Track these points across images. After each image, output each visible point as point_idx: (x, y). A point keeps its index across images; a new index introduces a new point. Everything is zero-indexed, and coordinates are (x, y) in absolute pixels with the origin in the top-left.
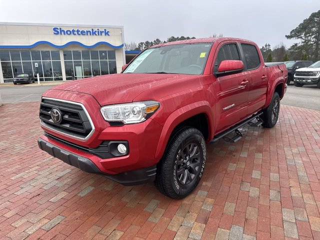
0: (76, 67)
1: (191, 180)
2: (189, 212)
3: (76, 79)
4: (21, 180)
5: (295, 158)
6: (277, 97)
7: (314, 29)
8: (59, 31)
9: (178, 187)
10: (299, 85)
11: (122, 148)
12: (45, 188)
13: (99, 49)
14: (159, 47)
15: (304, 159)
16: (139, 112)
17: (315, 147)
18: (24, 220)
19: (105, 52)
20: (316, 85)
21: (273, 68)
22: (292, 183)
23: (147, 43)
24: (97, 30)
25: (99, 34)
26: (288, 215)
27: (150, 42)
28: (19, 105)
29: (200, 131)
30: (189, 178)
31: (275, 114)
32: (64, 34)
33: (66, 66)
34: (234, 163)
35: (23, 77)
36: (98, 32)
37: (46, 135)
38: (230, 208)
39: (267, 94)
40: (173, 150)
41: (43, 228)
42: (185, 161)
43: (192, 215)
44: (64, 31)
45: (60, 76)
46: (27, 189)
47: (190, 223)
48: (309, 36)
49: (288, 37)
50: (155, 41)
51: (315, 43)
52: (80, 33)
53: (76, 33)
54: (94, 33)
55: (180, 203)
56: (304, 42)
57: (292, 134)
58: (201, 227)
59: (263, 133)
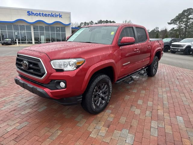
0: (41, 36)
1: (103, 104)
2: (100, 121)
3: (41, 43)
4: (5, 102)
5: (163, 94)
6: (157, 59)
7: (184, 19)
8: (31, 13)
9: (94, 107)
10: (173, 52)
11: (62, 84)
12: (18, 106)
13: (55, 26)
14: (89, 27)
15: (168, 95)
16: (73, 65)
17: (175, 88)
18: (5, 124)
19: (59, 27)
20: (183, 53)
21: (155, 42)
22: (159, 107)
23: (85, 23)
24: (54, 14)
25: (55, 17)
26: (154, 124)
27: (87, 22)
28: (5, 58)
29: (109, 76)
30: (101, 103)
31: (155, 69)
32: (34, 15)
33: (35, 35)
34: (129, 96)
35: (7, 41)
36: (55, 15)
37: (19, 76)
38: (123, 120)
39: (150, 57)
40: (92, 86)
41: (16, 128)
42: (99, 93)
43: (101, 123)
44: (34, 13)
45: (31, 41)
46: (8, 107)
47: (100, 127)
48: (182, 23)
49: (169, 23)
50: (90, 22)
51: (185, 27)
52: (44, 15)
53: (41, 15)
54: (53, 16)
55: (96, 117)
56: (178, 27)
57: (164, 81)
58: (105, 129)
59: (148, 79)
